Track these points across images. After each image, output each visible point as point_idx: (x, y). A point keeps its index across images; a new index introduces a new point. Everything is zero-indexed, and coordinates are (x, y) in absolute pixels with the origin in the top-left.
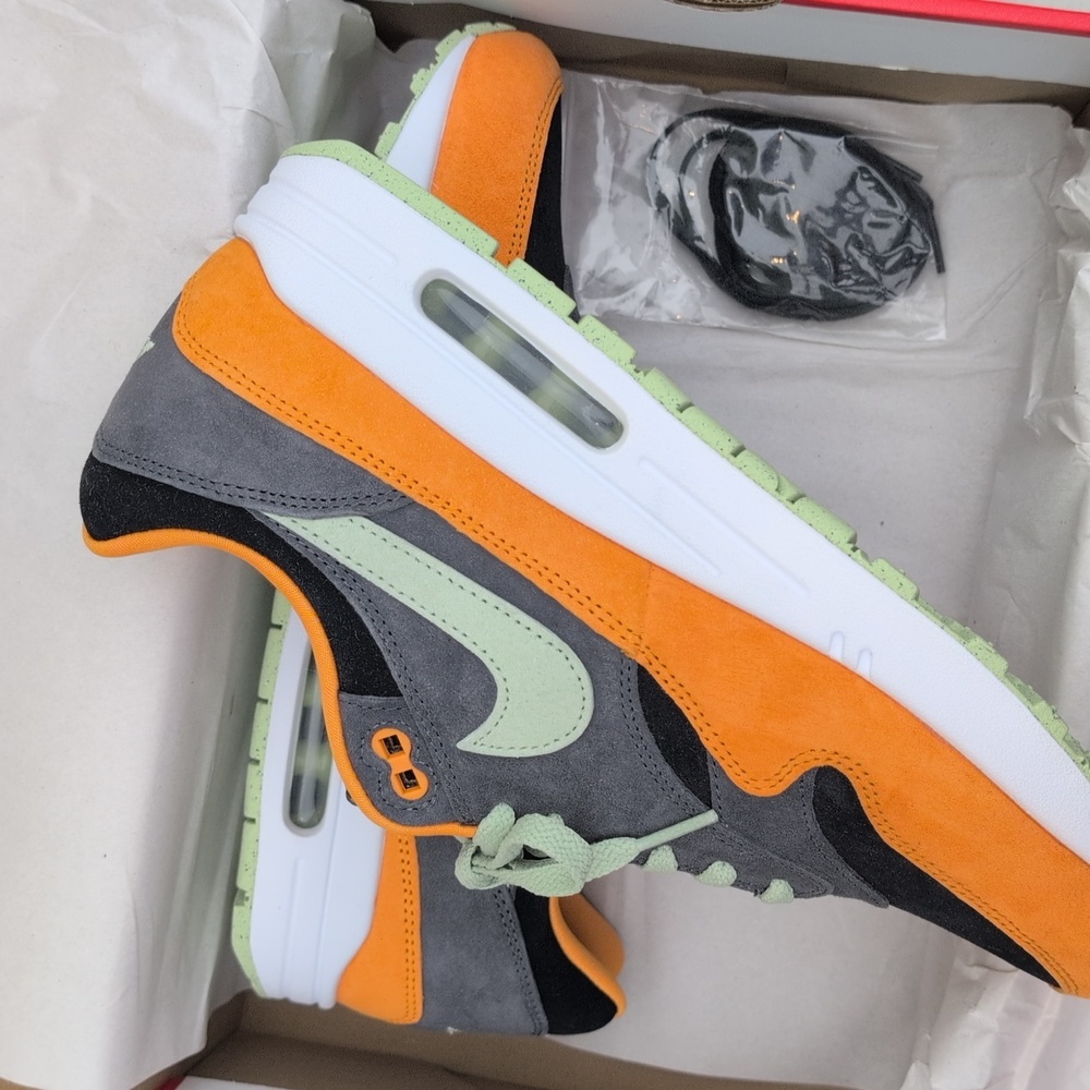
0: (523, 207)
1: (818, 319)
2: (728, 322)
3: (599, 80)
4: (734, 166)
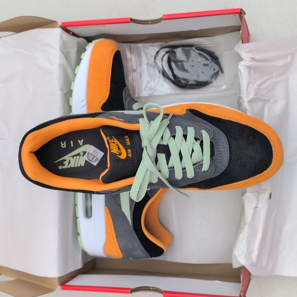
1: (197, 88)
2: (178, 92)
3: (141, 45)
4: (172, 58)
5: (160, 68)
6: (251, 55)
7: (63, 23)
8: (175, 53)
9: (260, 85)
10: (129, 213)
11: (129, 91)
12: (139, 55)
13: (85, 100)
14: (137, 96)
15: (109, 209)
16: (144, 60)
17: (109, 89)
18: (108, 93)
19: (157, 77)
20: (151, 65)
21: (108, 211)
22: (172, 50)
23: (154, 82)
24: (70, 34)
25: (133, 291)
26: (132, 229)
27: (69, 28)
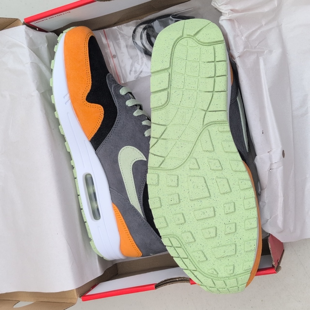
0: (87, 66)
3: (115, 27)
4: (150, 33)
5: (141, 48)
6: (230, 7)
7: (25, 19)
8: (152, 27)
9: (248, 37)
10: (139, 205)
11: (113, 77)
12: (116, 39)
13: (67, 94)
14: (123, 82)
15: (117, 206)
16: (123, 43)
17: (90, 77)
18: (91, 82)
19: (140, 58)
20: (131, 46)
21: (116, 208)
22: (149, 24)
23: (138, 63)
24: (37, 30)
25: (157, 286)
26: (145, 221)
27: (32, 23)
